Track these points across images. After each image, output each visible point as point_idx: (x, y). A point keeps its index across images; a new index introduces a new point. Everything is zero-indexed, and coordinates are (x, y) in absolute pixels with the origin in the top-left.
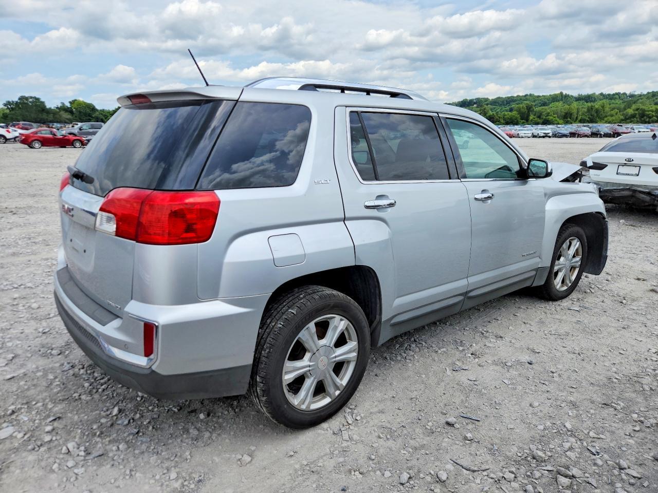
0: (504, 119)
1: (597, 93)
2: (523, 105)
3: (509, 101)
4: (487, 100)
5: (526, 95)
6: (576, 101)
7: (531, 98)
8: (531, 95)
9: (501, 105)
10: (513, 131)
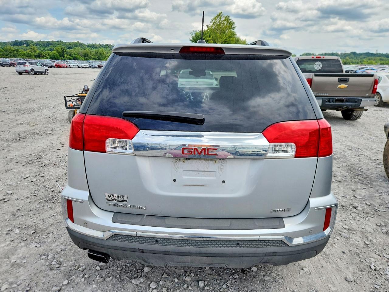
0: (49, 56)
1: (97, 44)
2: (59, 47)
3: (48, 44)
4: (32, 42)
5: (58, 41)
6: (87, 47)
7: (61, 43)
8: (61, 41)
9: (43, 46)
10: (66, 63)
